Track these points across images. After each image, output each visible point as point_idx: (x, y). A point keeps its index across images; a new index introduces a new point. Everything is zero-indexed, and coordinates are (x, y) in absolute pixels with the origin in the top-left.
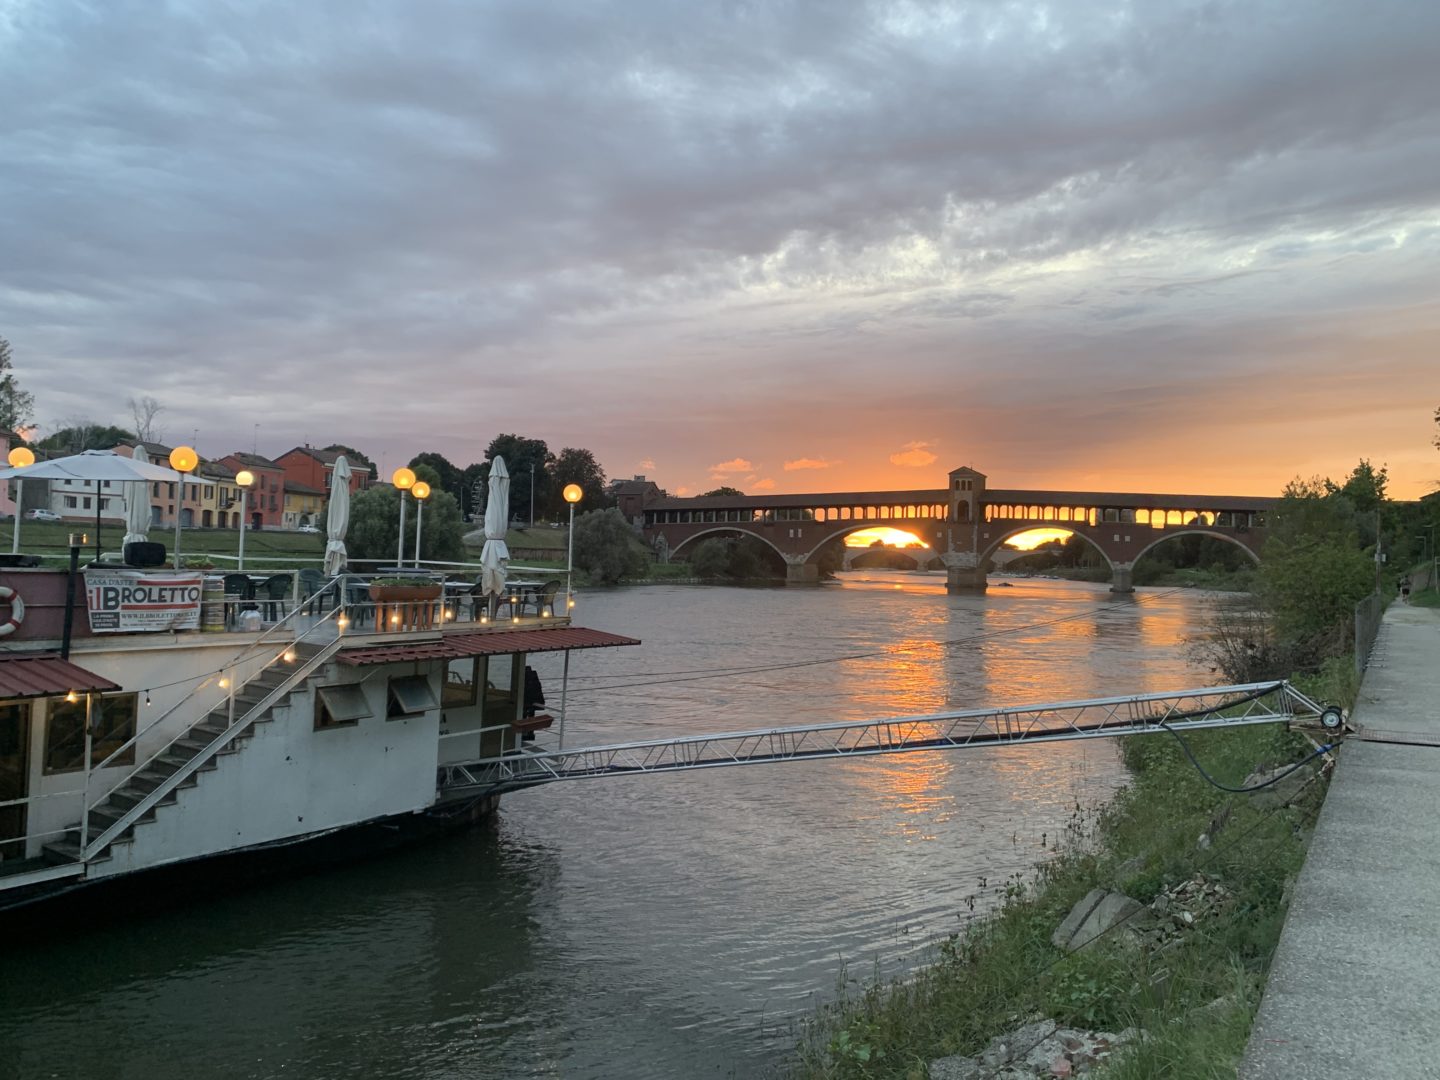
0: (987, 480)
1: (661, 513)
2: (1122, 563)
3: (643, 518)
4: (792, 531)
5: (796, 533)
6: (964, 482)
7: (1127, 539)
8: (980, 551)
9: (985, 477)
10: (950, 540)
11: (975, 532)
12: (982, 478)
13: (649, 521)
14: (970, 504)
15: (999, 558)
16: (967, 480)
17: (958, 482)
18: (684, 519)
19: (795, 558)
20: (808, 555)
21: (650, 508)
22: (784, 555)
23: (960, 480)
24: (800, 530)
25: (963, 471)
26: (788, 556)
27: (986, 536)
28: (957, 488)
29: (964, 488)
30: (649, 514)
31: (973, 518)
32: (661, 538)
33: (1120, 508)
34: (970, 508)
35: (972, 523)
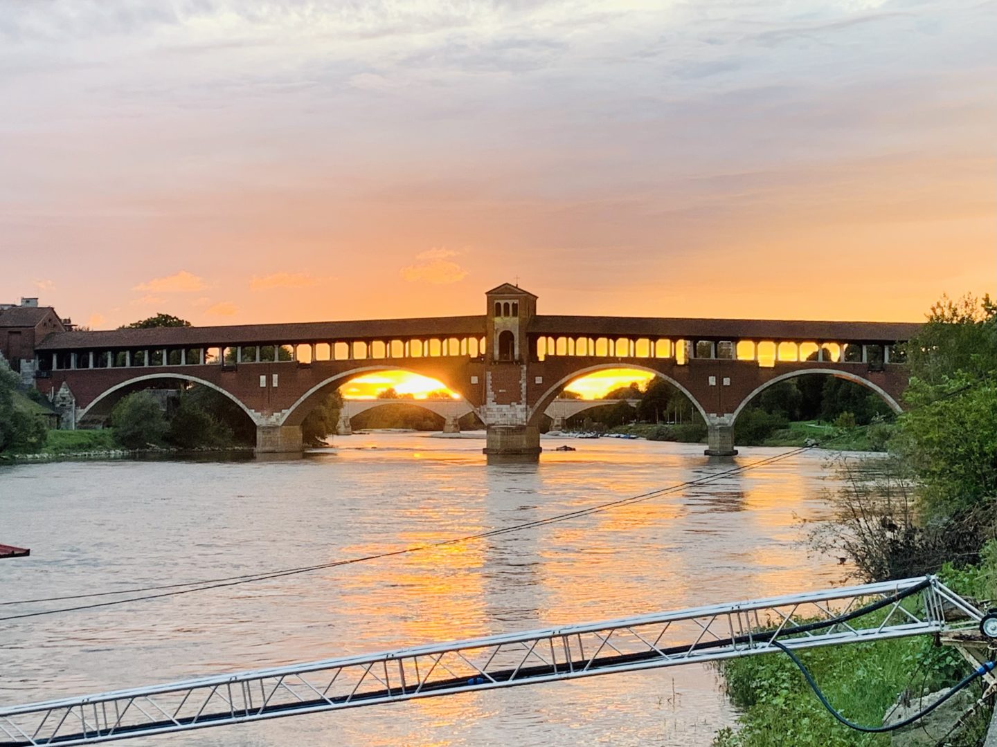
0: (538, 301)
1: (64, 355)
2: (720, 414)
3: (35, 363)
4: (263, 378)
5: (269, 380)
6: (506, 305)
7: (727, 381)
8: (530, 401)
9: (537, 297)
10: (489, 387)
11: (524, 376)
12: (531, 300)
13: (45, 366)
14: (516, 336)
15: (557, 410)
16: (510, 302)
17: (498, 305)
18: (100, 362)
19: (269, 417)
20: (287, 413)
21: (43, 347)
22: (251, 413)
23: (502, 302)
24: (275, 377)
25: (506, 289)
26: (259, 414)
27: (539, 380)
28: (498, 314)
29: (507, 314)
30: (44, 356)
31: (520, 355)
32: (64, 391)
33: (716, 340)
34: (517, 342)
35: (521, 361)
